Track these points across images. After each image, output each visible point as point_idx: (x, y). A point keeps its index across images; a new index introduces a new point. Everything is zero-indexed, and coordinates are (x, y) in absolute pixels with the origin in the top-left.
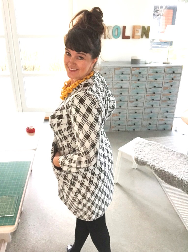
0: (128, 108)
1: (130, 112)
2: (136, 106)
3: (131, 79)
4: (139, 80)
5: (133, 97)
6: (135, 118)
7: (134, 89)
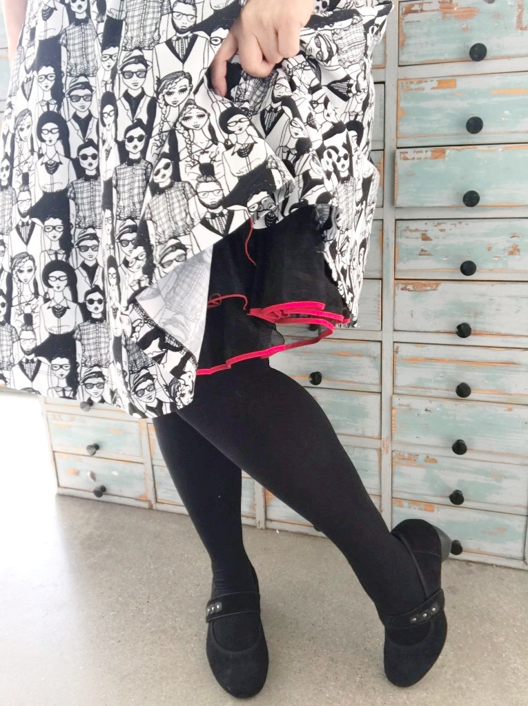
0: (388, 338)
1: (407, 377)
2: (463, 331)
3: (401, 45)
4: (478, 53)
5: (425, 238)
6: (459, 448)
7: (439, 149)
